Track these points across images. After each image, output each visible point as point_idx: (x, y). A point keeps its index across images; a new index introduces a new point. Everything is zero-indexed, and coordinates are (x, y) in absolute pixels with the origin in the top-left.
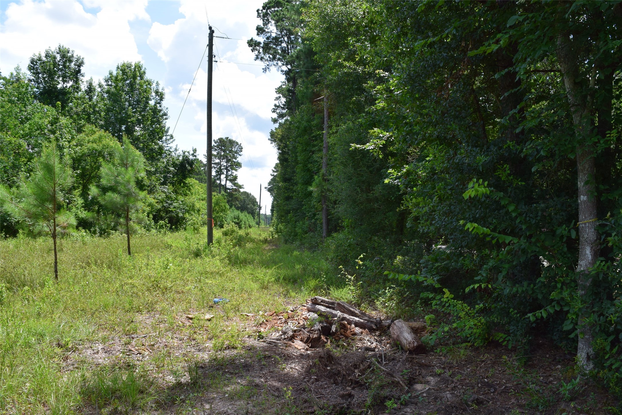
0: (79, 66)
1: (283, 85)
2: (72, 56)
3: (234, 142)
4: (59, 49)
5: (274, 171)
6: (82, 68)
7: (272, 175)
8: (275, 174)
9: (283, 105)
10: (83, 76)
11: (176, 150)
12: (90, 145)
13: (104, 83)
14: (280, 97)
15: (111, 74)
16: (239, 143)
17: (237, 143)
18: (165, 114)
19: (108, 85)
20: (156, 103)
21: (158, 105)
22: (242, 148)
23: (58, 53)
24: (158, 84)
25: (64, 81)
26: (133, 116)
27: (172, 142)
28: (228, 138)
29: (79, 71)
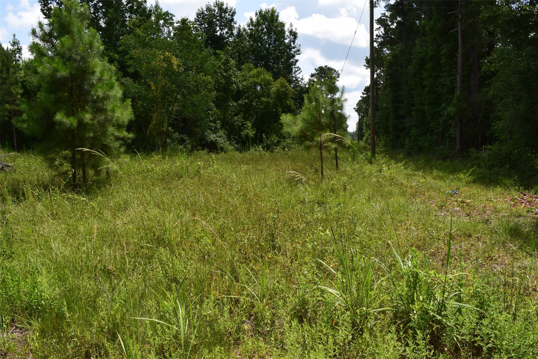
0: (232, 15)
1: (383, 16)
2: (227, 8)
3: (332, 69)
4: (216, 3)
5: (363, 94)
6: (234, 17)
7: (361, 97)
8: (365, 96)
9: (383, 34)
10: (236, 24)
11: (302, 79)
12: (251, 80)
13: (247, 28)
14: (380, 28)
15: (251, 20)
16: (337, 70)
17: (335, 70)
18: (299, 51)
19: (250, 29)
20: (290, 41)
21: (292, 43)
22: (339, 75)
23: (216, 7)
24: (291, 25)
25: (222, 29)
26: (274, 54)
27: (299, 73)
28: (326, 66)
29: (232, 20)
